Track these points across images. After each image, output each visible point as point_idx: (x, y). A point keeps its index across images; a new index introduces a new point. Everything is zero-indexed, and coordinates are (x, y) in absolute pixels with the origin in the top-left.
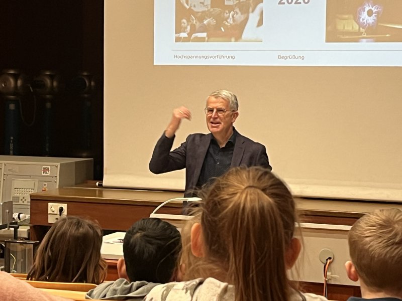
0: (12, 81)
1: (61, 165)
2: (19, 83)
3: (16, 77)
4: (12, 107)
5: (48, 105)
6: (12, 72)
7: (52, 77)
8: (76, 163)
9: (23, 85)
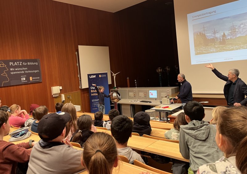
0: (160, 70)
1: (172, 89)
2: (161, 70)
3: (160, 69)
4: (160, 75)
5: (168, 74)
6: (159, 68)
7: (168, 68)
8: (175, 88)
9: (162, 71)
